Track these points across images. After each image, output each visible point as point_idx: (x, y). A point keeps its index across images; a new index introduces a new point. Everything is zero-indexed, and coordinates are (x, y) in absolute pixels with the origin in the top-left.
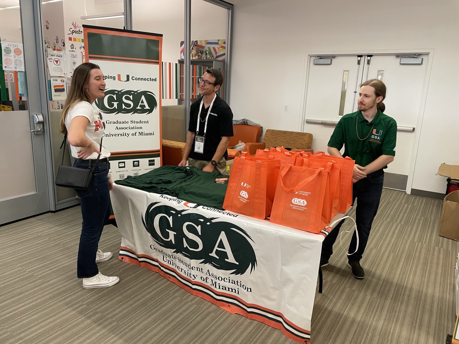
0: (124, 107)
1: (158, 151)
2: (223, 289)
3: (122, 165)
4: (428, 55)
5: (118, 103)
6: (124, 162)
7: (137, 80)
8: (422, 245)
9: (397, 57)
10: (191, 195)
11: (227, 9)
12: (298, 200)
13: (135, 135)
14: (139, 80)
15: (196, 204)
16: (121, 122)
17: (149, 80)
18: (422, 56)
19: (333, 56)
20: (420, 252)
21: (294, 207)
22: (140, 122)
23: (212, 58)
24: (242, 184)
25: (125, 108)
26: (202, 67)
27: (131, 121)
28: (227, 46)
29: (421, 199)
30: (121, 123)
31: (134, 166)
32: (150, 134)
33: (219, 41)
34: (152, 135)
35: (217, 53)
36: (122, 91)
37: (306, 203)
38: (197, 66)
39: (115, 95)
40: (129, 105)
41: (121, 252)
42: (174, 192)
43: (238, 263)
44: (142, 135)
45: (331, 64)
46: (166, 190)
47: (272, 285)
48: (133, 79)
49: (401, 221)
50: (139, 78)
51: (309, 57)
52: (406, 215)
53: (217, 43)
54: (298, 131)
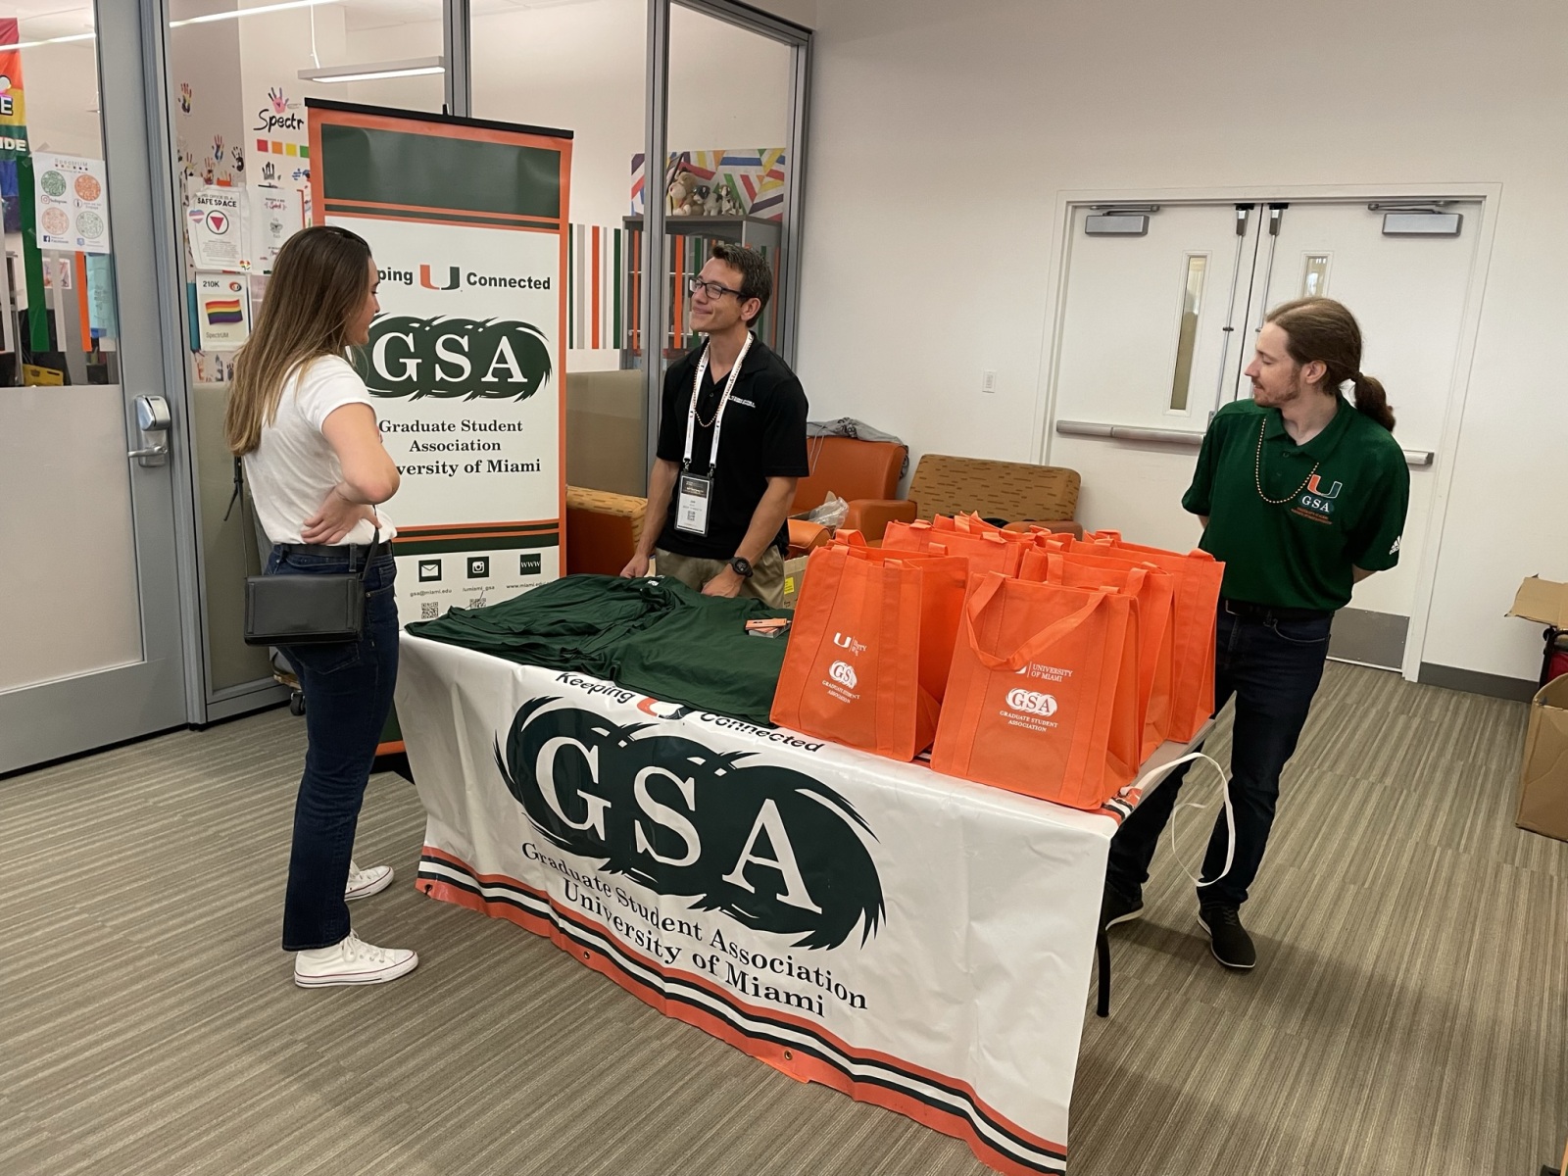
0: (439, 374)
1: (554, 525)
2: (767, 996)
3: (430, 571)
4: (1481, 202)
5: (420, 361)
6: (438, 563)
7: (485, 284)
8: (1457, 856)
9: (1372, 210)
10: (659, 675)
11: (792, 45)
12: (1027, 696)
13: (477, 471)
14: (490, 285)
15: (681, 706)
16: (428, 426)
17: (527, 284)
18: (1458, 205)
19: (1152, 206)
20: (1449, 882)
21: (1013, 719)
22: (493, 427)
23: (737, 212)
24: (836, 641)
25: (442, 378)
26: (705, 241)
27: (464, 425)
28: (791, 169)
29: (1455, 698)
30: (431, 428)
31: (471, 575)
32: (525, 467)
33: (761, 155)
34: (533, 470)
35: (756, 195)
36: (435, 323)
37: (1053, 707)
38: (687, 238)
39: (411, 335)
40: (457, 370)
41: (425, 867)
42: (603, 665)
43: (819, 910)
44: (500, 470)
45: (1144, 232)
46: (577, 658)
47: (937, 988)
48: (472, 281)
49: (1384, 774)
50: (490, 279)
51: (1070, 208)
52: (1401, 753)
53: (757, 162)
54: (1028, 463)
